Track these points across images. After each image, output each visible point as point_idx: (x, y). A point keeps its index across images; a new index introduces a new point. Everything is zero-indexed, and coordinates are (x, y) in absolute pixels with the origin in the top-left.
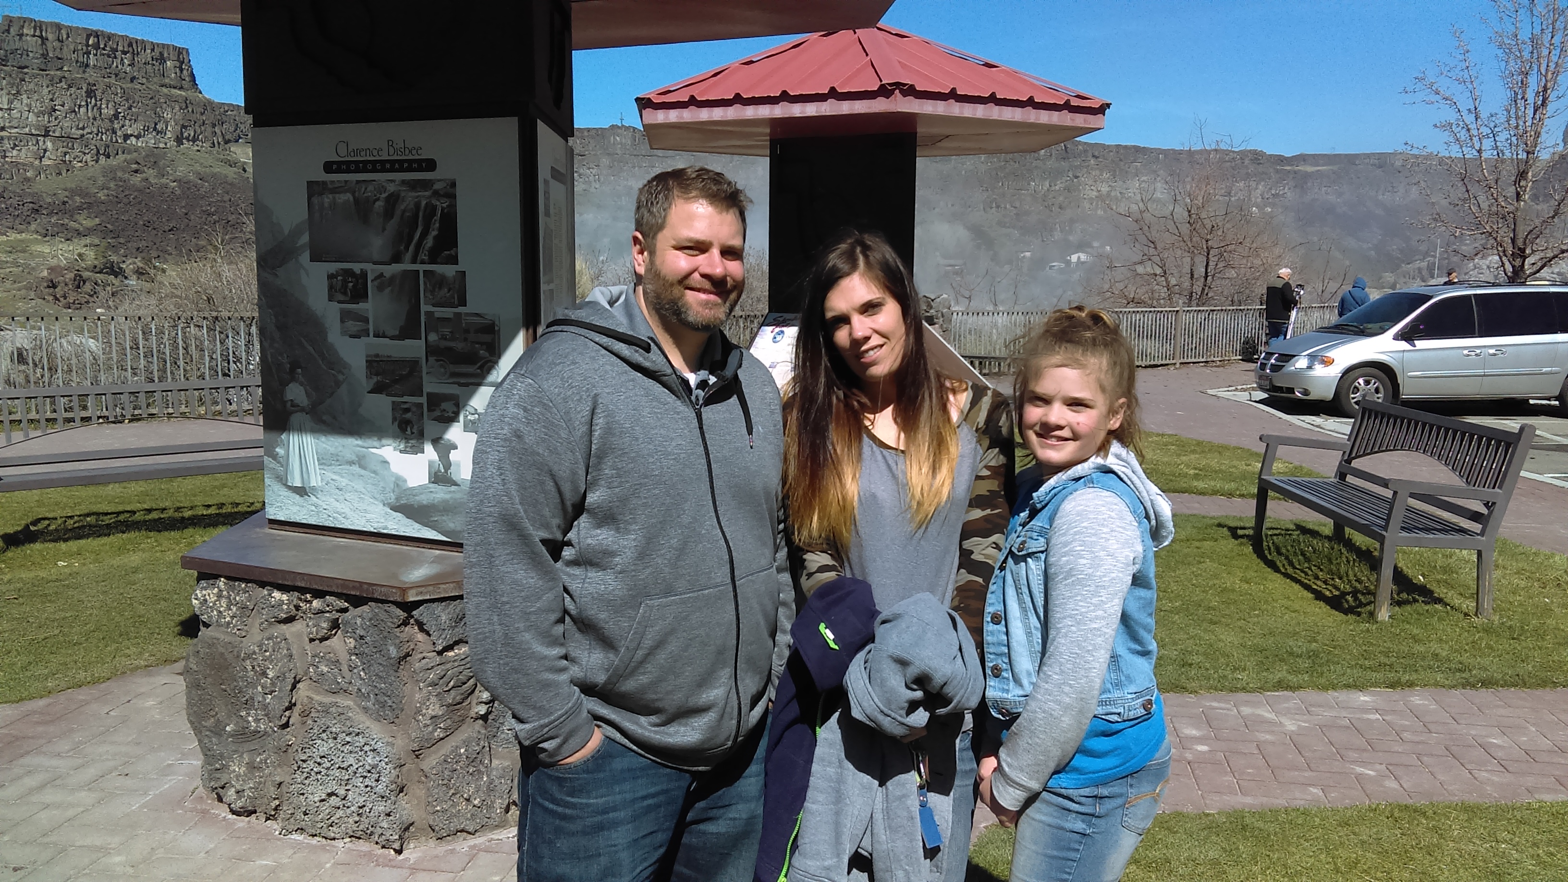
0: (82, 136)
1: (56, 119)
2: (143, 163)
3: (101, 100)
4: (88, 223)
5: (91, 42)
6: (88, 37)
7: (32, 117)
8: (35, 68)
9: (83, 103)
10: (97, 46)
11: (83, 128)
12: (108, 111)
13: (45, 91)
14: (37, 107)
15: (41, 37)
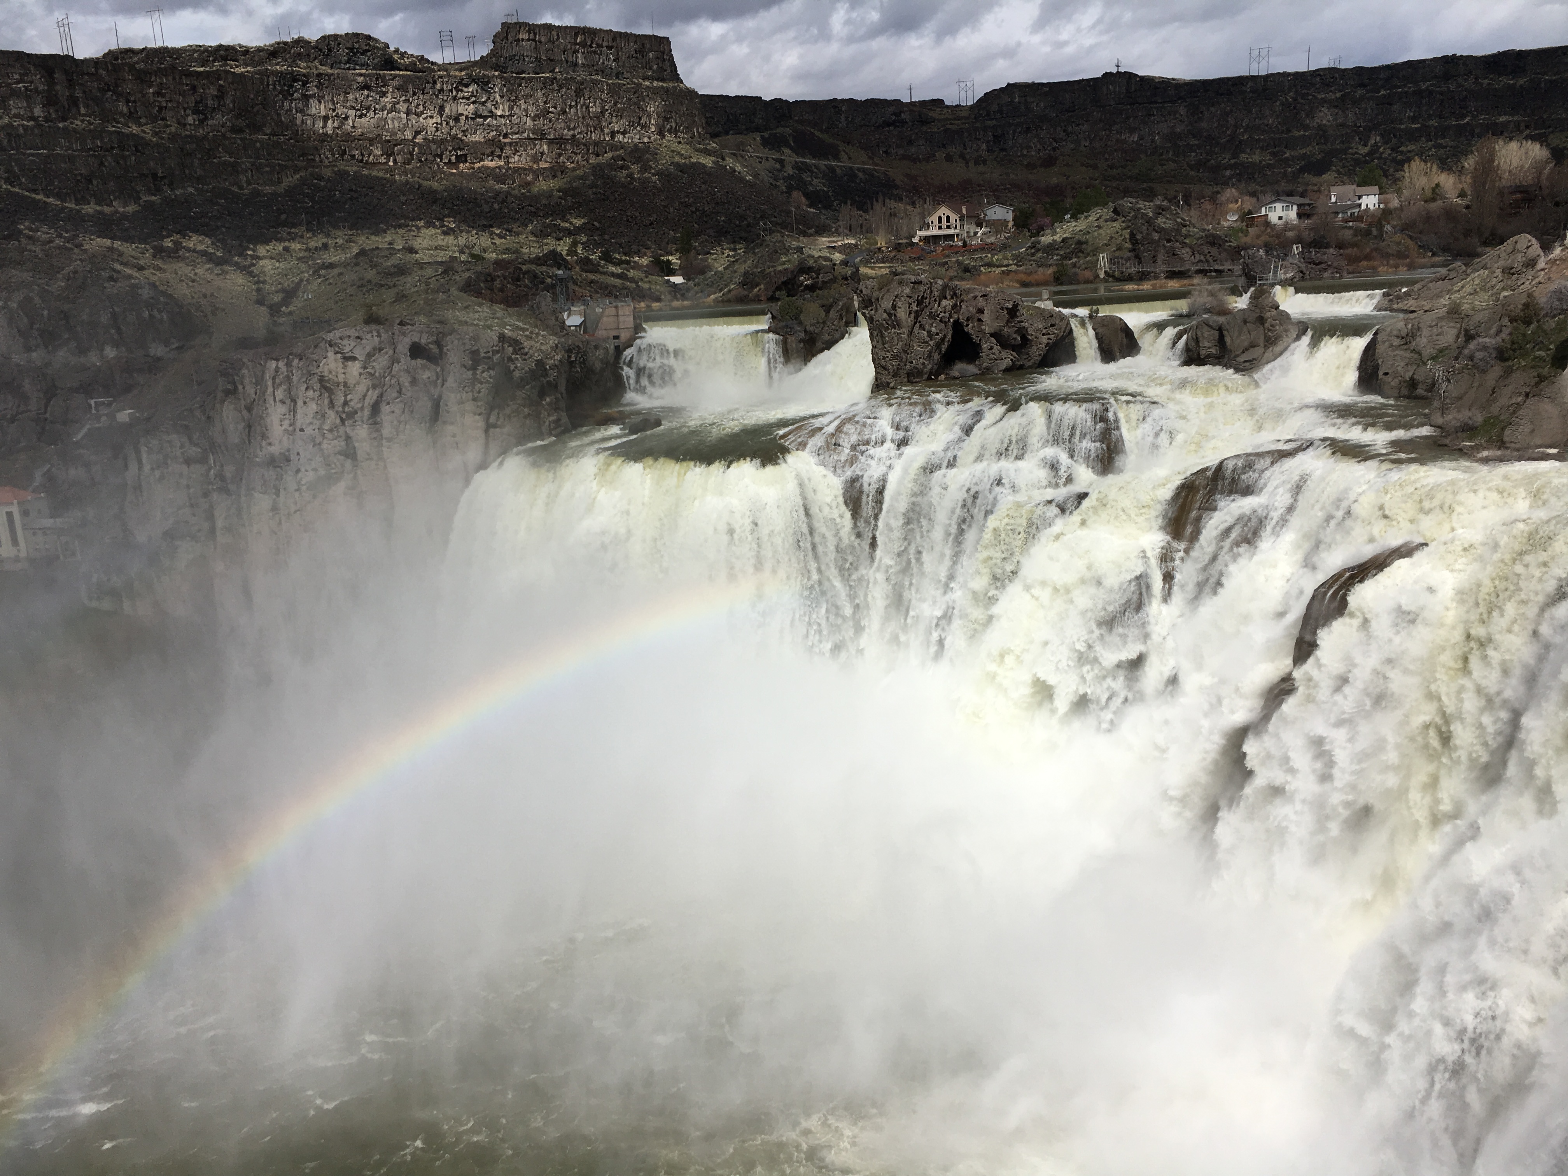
0: (574, 136)
1: (550, 121)
2: (628, 159)
3: (589, 98)
4: (578, 222)
5: (578, 41)
6: (576, 35)
7: (529, 122)
8: (530, 71)
9: (573, 103)
10: (583, 44)
11: (574, 129)
12: (594, 109)
13: (540, 94)
14: (532, 110)
15: (534, 40)
